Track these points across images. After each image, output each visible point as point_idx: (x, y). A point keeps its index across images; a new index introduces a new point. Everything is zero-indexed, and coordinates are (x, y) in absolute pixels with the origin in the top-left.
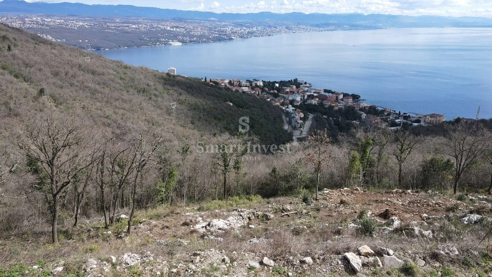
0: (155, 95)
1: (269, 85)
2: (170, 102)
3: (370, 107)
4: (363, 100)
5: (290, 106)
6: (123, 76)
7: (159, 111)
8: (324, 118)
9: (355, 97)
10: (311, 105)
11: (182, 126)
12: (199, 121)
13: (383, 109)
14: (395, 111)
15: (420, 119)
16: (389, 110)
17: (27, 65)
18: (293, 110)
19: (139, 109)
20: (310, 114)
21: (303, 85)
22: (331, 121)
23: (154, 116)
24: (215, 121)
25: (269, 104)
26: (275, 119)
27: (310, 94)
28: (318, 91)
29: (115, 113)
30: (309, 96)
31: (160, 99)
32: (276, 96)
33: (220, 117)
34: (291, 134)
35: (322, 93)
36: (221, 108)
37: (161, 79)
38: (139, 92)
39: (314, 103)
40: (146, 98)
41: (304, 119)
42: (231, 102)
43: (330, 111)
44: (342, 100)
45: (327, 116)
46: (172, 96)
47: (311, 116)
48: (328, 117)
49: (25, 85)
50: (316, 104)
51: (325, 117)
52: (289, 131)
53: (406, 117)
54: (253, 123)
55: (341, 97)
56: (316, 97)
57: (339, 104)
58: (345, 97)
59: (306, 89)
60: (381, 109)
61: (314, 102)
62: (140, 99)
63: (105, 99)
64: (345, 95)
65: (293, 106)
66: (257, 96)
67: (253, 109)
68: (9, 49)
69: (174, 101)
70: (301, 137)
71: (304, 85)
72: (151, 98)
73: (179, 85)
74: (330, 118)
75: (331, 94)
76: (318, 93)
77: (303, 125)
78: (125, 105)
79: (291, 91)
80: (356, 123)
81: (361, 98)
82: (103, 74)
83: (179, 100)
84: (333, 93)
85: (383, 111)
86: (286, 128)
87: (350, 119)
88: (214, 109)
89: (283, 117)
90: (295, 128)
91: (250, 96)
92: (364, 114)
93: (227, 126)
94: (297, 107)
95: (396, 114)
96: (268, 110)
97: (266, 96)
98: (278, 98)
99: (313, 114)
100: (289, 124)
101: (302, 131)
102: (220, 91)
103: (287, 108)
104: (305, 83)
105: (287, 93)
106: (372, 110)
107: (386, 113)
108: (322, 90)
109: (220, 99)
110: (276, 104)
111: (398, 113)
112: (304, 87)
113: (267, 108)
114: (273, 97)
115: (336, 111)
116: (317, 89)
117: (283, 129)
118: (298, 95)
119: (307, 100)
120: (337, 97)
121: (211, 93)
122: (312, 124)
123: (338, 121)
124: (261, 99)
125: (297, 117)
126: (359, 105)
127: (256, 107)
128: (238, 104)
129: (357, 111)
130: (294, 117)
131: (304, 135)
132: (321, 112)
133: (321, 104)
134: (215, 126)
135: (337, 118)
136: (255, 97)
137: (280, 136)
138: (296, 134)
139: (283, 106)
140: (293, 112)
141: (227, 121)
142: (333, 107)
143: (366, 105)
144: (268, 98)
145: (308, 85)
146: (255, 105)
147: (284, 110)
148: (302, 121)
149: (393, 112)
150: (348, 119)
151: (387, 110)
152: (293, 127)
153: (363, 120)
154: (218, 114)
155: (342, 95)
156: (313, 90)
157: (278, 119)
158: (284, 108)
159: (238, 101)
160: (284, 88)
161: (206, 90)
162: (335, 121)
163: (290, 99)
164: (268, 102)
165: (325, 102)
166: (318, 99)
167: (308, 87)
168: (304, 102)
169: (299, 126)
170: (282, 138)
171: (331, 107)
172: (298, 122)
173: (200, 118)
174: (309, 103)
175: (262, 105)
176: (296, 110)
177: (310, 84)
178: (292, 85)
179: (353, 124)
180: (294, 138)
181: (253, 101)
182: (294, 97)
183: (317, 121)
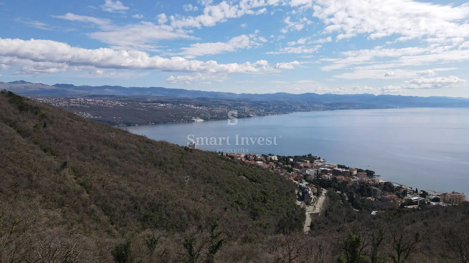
0: (171, 169)
1: (284, 160)
2: (184, 176)
3: (386, 183)
4: (378, 176)
5: (303, 180)
6: (142, 150)
7: (173, 184)
8: (338, 194)
9: (370, 174)
10: (323, 180)
11: (193, 199)
12: (211, 194)
13: (399, 186)
14: (411, 188)
15: (439, 197)
16: (406, 187)
17: (57, 140)
18: (306, 185)
19: (153, 182)
20: (323, 189)
21: (317, 160)
22: (345, 196)
23: (167, 189)
24: (227, 195)
25: (282, 179)
26: (287, 193)
27: (324, 169)
28: (331, 167)
29: (130, 186)
30: (323, 171)
31: (174, 172)
32: (290, 170)
33: (233, 191)
34: (304, 209)
35: (337, 168)
36: (234, 182)
37: (179, 153)
38: (155, 165)
39: (327, 178)
40: (162, 171)
41: (318, 194)
42: (244, 176)
43: (342, 187)
44: (355, 175)
45: (340, 191)
46: (188, 169)
47: (324, 191)
48: (342, 193)
49: (51, 158)
50: (330, 179)
51: (338, 192)
52: (302, 206)
53: (424, 194)
54: (266, 197)
55: (355, 172)
56: (330, 172)
57: (353, 180)
58: (359, 173)
59: (320, 164)
60: (397, 185)
61: (329, 176)
62: (155, 172)
63: (122, 172)
64: (359, 171)
65: (307, 181)
66: (271, 171)
67: (266, 183)
68: (45, 126)
69: (188, 174)
70: (314, 212)
71: (318, 160)
72: (166, 172)
73: (195, 159)
74: (345, 194)
75: (344, 170)
76: (332, 168)
77: (316, 200)
78: (141, 178)
79: (304, 166)
80: (372, 199)
81: (375, 174)
82: (125, 148)
83: (194, 173)
84: (346, 168)
85: (400, 188)
86: (299, 203)
87: (365, 196)
88: (227, 182)
89: (296, 192)
90: (308, 204)
91: (263, 170)
92: (379, 191)
93: (239, 200)
94: (311, 182)
95: (413, 191)
96: (281, 184)
97: (280, 170)
98: (292, 172)
99: (326, 189)
100: (301, 199)
101: (315, 207)
102: (235, 165)
103: (301, 182)
104: (319, 158)
105: (301, 168)
106: (388, 187)
107: (402, 190)
108: (335, 165)
109: (234, 173)
110: (290, 178)
111: (415, 191)
112: (318, 162)
113: (280, 183)
114: (287, 172)
115: (350, 187)
116: (331, 164)
117: (295, 205)
118: (312, 170)
119: (320, 175)
120: (351, 172)
121: (225, 167)
122: (325, 200)
123: (353, 197)
124: (275, 174)
125: (310, 192)
126: (374, 181)
127: (269, 182)
128: (251, 178)
129: (372, 187)
130: (307, 192)
131: (317, 210)
132: (335, 187)
133: (335, 180)
134: (226, 200)
135: (351, 194)
136: (269, 172)
137: (292, 212)
138: (309, 210)
139: (297, 181)
140: (306, 187)
141: (239, 195)
142: (347, 183)
143: (381, 181)
144: (282, 172)
145: (322, 160)
146: (269, 180)
147: (297, 185)
148: (315, 197)
149: (410, 189)
150: (362, 196)
151: (403, 187)
152: (306, 202)
153: (379, 197)
154: (231, 188)
155: (356, 171)
156: (326, 166)
157: (291, 194)
158: (297, 182)
159: (252, 175)
160: (298, 162)
161: (221, 164)
162: (349, 197)
163: (304, 174)
164: (281, 176)
165: (339, 177)
166: (331, 175)
167: (321, 162)
168: (317, 177)
169: (312, 201)
170: (294, 213)
171: (345, 183)
172: (311, 197)
173: (212, 191)
174: (323, 178)
175: (275, 180)
176: (309, 184)
177: (324, 159)
178: (305, 160)
179: (368, 201)
180: (307, 213)
181: (266, 175)
182: (307, 172)
183: (330, 197)
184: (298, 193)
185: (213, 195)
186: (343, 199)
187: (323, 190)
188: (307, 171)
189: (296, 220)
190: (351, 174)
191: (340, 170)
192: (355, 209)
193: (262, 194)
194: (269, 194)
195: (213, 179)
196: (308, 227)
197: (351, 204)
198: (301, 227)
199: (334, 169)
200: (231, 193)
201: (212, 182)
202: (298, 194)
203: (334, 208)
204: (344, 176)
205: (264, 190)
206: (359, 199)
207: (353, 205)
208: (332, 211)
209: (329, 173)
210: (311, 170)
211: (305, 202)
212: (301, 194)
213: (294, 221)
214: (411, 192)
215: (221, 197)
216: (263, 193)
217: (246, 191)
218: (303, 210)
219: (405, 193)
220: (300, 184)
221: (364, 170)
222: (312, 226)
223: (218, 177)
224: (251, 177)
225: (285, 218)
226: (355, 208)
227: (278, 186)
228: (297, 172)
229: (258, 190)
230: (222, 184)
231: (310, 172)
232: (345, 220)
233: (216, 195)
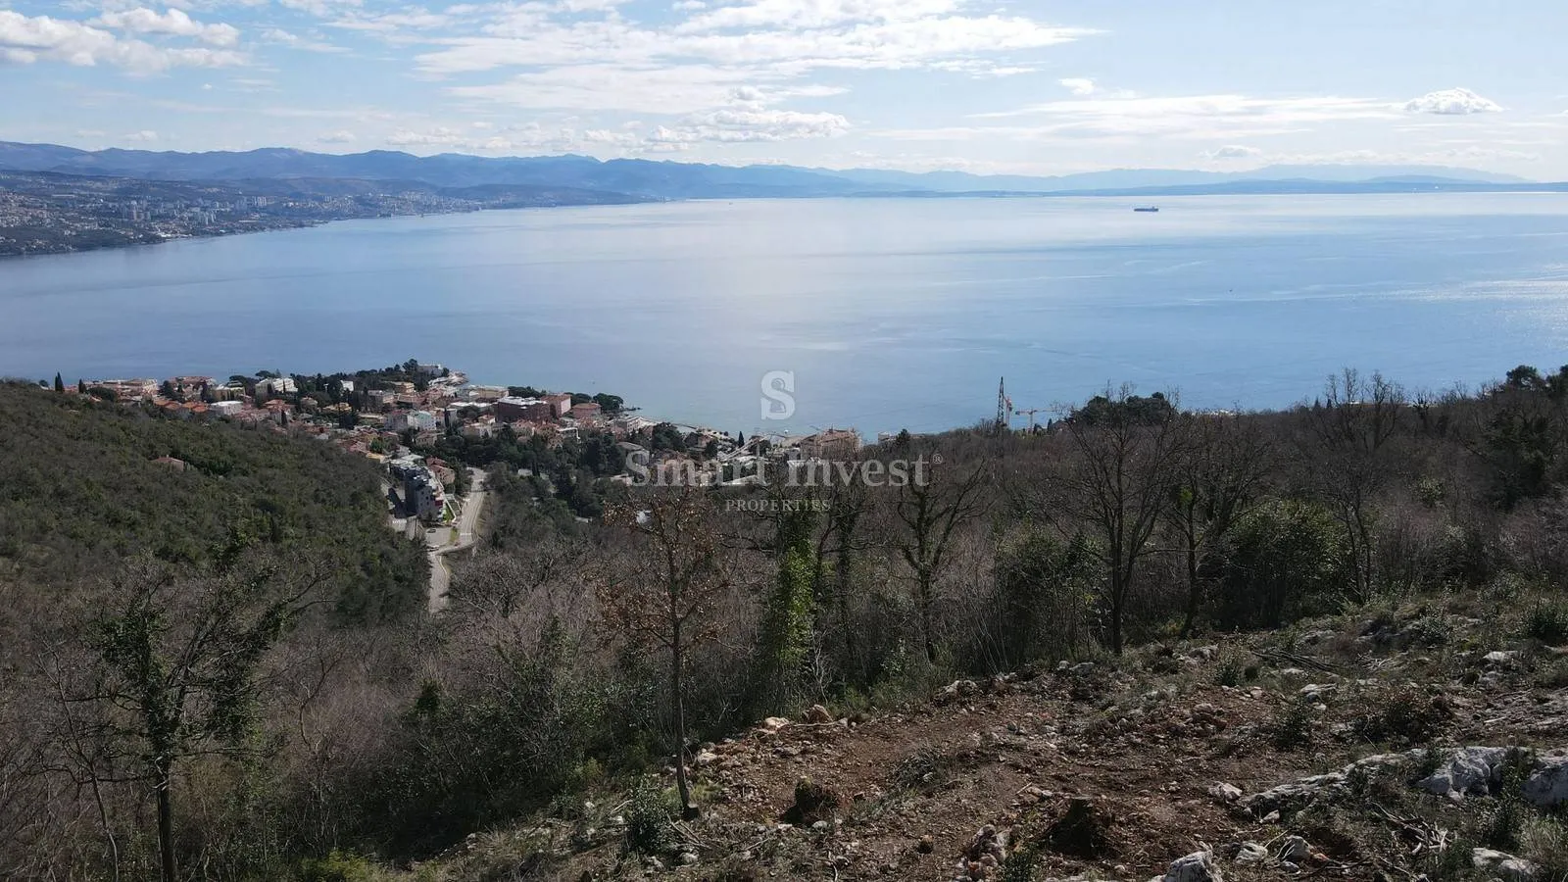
1: (324, 387)
3: (657, 429)
4: (634, 410)
5: (403, 449)
8: (522, 477)
9: (609, 405)
10: (470, 441)
12: (37, 540)
13: (694, 431)
14: (726, 434)
16: (711, 433)
18: (415, 462)
20: (474, 469)
21: (437, 380)
22: (544, 483)
24: (113, 532)
25: (325, 452)
26: (355, 498)
27: (467, 405)
28: (489, 396)
30: (463, 412)
32: (348, 421)
33: (136, 514)
34: (419, 542)
35: (507, 399)
36: (135, 482)
39: (481, 434)
41: (459, 489)
42: (174, 455)
43: (533, 453)
44: (569, 415)
45: (529, 468)
47: (479, 476)
48: (536, 473)
50: (490, 434)
51: (523, 472)
52: (411, 535)
53: (758, 446)
54: (276, 521)
55: (566, 406)
56: (487, 412)
57: (562, 430)
58: (576, 406)
59: (450, 391)
60: (689, 431)
61: (486, 427)
64: (578, 399)
65: (414, 450)
66: (278, 429)
67: (269, 472)
70: (456, 547)
71: (443, 379)
74: (544, 476)
75: (532, 402)
76: (491, 401)
77: (455, 507)
79: (399, 403)
80: (624, 480)
81: (625, 405)
84: (538, 396)
85: (697, 437)
86: (398, 524)
87: (604, 472)
88: (106, 487)
89: (385, 489)
90: (430, 523)
91: (250, 428)
93: (170, 545)
94: (427, 453)
95: (731, 441)
96: (324, 470)
97: (311, 424)
98: (356, 428)
99: (485, 470)
100: (406, 509)
101: (455, 530)
102: (125, 422)
103: (393, 457)
104: (445, 373)
105: (386, 409)
106: (664, 439)
107: (704, 444)
108: (500, 388)
109: (129, 450)
110: (352, 449)
111: (737, 439)
112: (442, 387)
113: (322, 465)
114: (340, 427)
115: (558, 452)
116: (486, 387)
117: (388, 532)
118: (428, 414)
119: (456, 425)
120: (552, 407)
121: (84, 431)
122: (486, 502)
123: (569, 481)
124: (296, 437)
125: (432, 483)
126: (623, 425)
127: (281, 467)
128: (206, 461)
129: (621, 443)
130: (422, 485)
131: (466, 538)
132: (510, 459)
133: (507, 434)
134: (113, 552)
135: (563, 471)
136: (273, 432)
137: (381, 556)
138: (438, 541)
139: (380, 453)
140: (418, 469)
141: (166, 528)
142: (545, 440)
143: (643, 424)
144: (322, 431)
145: (455, 379)
146: (276, 460)
147: (384, 466)
148: (451, 496)
149: (723, 437)
150: (597, 473)
151: (706, 433)
152: (424, 517)
154: (126, 504)
155: (569, 400)
156: (472, 394)
157: (367, 499)
158: (382, 458)
159: (206, 450)
160: (374, 393)
161: (63, 422)
162: (558, 483)
163: (401, 426)
164: (321, 443)
165: (518, 426)
166: (493, 420)
167: (455, 385)
168: (449, 433)
169: (444, 512)
170: (389, 560)
171: (539, 442)
172: (437, 499)
173: (44, 529)
174: (467, 433)
175: (303, 457)
176: (425, 460)
177: (461, 375)
178: (400, 384)
179: (615, 487)
180: (432, 556)
181: (265, 444)
182: (412, 421)
183: (500, 490)
184: (392, 492)
185: (54, 543)
186: (541, 494)
187: (472, 473)
188: (410, 418)
189: (398, 579)
190: (553, 413)
191: (520, 401)
192: (579, 519)
193: (258, 510)
194: (289, 510)
195: (39, 479)
196: (442, 596)
197: (565, 502)
198: (422, 598)
199: (500, 400)
200: (132, 525)
201: (37, 493)
202: (393, 495)
203: (516, 523)
204: (534, 420)
205: (269, 498)
206: (587, 484)
207: (571, 505)
208: (512, 532)
209: (484, 417)
210: (423, 412)
211: (419, 518)
212: (401, 494)
213: (394, 587)
214: (728, 443)
215: (90, 546)
216: (265, 506)
217: (194, 510)
218: (419, 546)
219: (711, 450)
220: (394, 462)
221: (592, 394)
222: (453, 591)
223: (59, 470)
224: (202, 457)
225: (360, 580)
226: (579, 515)
227: (316, 476)
228: (377, 425)
229: (241, 500)
230: (82, 496)
231: (424, 420)
233: (63, 540)
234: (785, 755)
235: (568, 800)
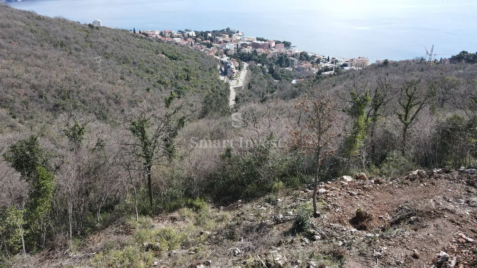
0: (76, 49)
1: (204, 35)
2: (95, 57)
3: (301, 54)
4: (295, 47)
5: (224, 55)
6: (34, 28)
7: (82, 67)
8: (258, 66)
9: (287, 45)
10: (243, 54)
11: (110, 82)
12: (129, 76)
13: (313, 55)
14: (324, 56)
15: (347, 63)
16: (319, 56)
18: (228, 59)
19: (57, 66)
21: (235, 34)
22: (265, 68)
23: (76, 73)
24: (147, 75)
25: (203, 55)
26: (210, 69)
27: (244, 42)
28: (250, 40)
29: (27, 71)
30: (242, 45)
31: (81, 53)
32: (209, 46)
33: (153, 70)
35: (256, 41)
36: (153, 61)
37: (82, 31)
38: (55, 46)
39: (247, 52)
40: (66, 52)
41: (239, 68)
42: (163, 53)
43: (262, 59)
44: (274, 47)
45: (261, 64)
46: (97, 49)
47: (246, 65)
48: (263, 65)
50: (250, 52)
51: (259, 65)
52: (225, 82)
53: (334, 61)
54: (189, 75)
55: (273, 44)
56: (249, 45)
57: (271, 52)
58: (277, 45)
59: (239, 38)
60: (311, 55)
61: (249, 50)
62: (57, 54)
63: (13, 56)
64: (277, 42)
65: (228, 56)
66: (190, 47)
67: (187, 60)
69: (99, 55)
70: (238, 86)
71: (237, 34)
72: (71, 53)
73: (104, 37)
74: (265, 66)
75: (263, 42)
76: (251, 42)
77: (238, 74)
78: (39, 61)
79: (224, 41)
80: (290, 69)
81: (292, 45)
82: (9, 26)
83: (105, 53)
84: (265, 41)
85: (314, 57)
86: (222, 78)
87: (284, 66)
88: (146, 62)
89: (219, 67)
90: (231, 78)
91: (182, 47)
92: (296, 61)
93: (161, 80)
94: (231, 57)
95: (325, 59)
96: (202, 60)
97: (199, 46)
98: (211, 48)
99: (248, 63)
100: (225, 73)
101: (238, 81)
102: (151, 43)
103: (222, 58)
104: (238, 32)
105: (220, 43)
106: (304, 57)
107: (316, 59)
108: (254, 38)
109: (151, 51)
110: (210, 54)
111: (327, 58)
112: (236, 36)
113: (201, 59)
114: (207, 47)
115: (270, 59)
116: (250, 37)
117: (219, 80)
118: (232, 45)
119: (240, 49)
120: (269, 45)
121: (140, 45)
122: (247, 73)
123: (272, 68)
124: (195, 50)
125: (232, 66)
126: (291, 52)
127: (190, 59)
128: (171, 56)
129: (290, 57)
130: (229, 67)
131: (241, 84)
132: (255, 60)
133: (255, 53)
134: (147, 80)
135: (271, 65)
136: (189, 48)
137: (217, 87)
138: (233, 84)
139: (218, 56)
140: (228, 62)
141: (160, 75)
142: (266, 55)
143: (297, 52)
144: (202, 48)
145: (240, 34)
146: (189, 57)
147: (218, 61)
148: (237, 71)
149: (323, 57)
150: (281, 66)
151: (317, 56)
152: (229, 76)
153: (296, 67)
154: (151, 67)
155: (275, 43)
156: (245, 39)
157: (214, 70)
158: (218, 58)
159: (171, 52)
160: (216, 37)
161: (135, 42)
162: (269, 69)
163: (224, 48)
164: (201, 52)
165: (258, 50)
166: (251, 48)
167: (240, 36)
168: (238, 51)
169: (235, 75)
170: (219, 89)
171: (264, 55)
172: (233, 71)
173: (130, 72)
174: (243, 51)
175: (197, 56)
176: (230, 59)
177: (242, 33)
178: (224, 35)
179: (287, 71)
180: (231, 88)
181: (187, 52)
182: (227, 47)
183: (252, 70)
184: (221, 68)
185: (133, 77)
186: (264, 72)
187: (244, 64)
188: (227, 46)
189: (221, 94)
190: (269, 46)
191: (259, 42)
192: (275, 80)
193: (184, 71)
194: (192, 72)
195: (129, 58)
196: (233, 100)
197: (271, 75)
198: (227, 101)
199: (254, 42)
200: (152, 73)
201: (129, 62)
202: (221, 69)
203: (256, 80)
204: (263, 48)
205: (187, 68)
206: (278, 70)
207: (273, 76)
208: (254, 83)
209: (249, 47)
210: (231, 44)
211: (228, 77)
212: (223, 69)
213: (220, 97)
214: (324, 59)
215: (141, 78)
216: (186, 70)
217: (167, 70)
218: (227, 85)
219: (318, 61)
220: (222, 59)
221: (282, 41)
222: (237, 100)
223: (134, 56)
224: (170, 55)
225: (211, 94)
226: (275, 79)
227: (200, 62)
228: (218, 48)
229: (179, 68)
230: (139, 63)
231: (231, 47)
232: (267, 91)
233: (135, 76)
234: (351, 194)
235: (272, 196)
